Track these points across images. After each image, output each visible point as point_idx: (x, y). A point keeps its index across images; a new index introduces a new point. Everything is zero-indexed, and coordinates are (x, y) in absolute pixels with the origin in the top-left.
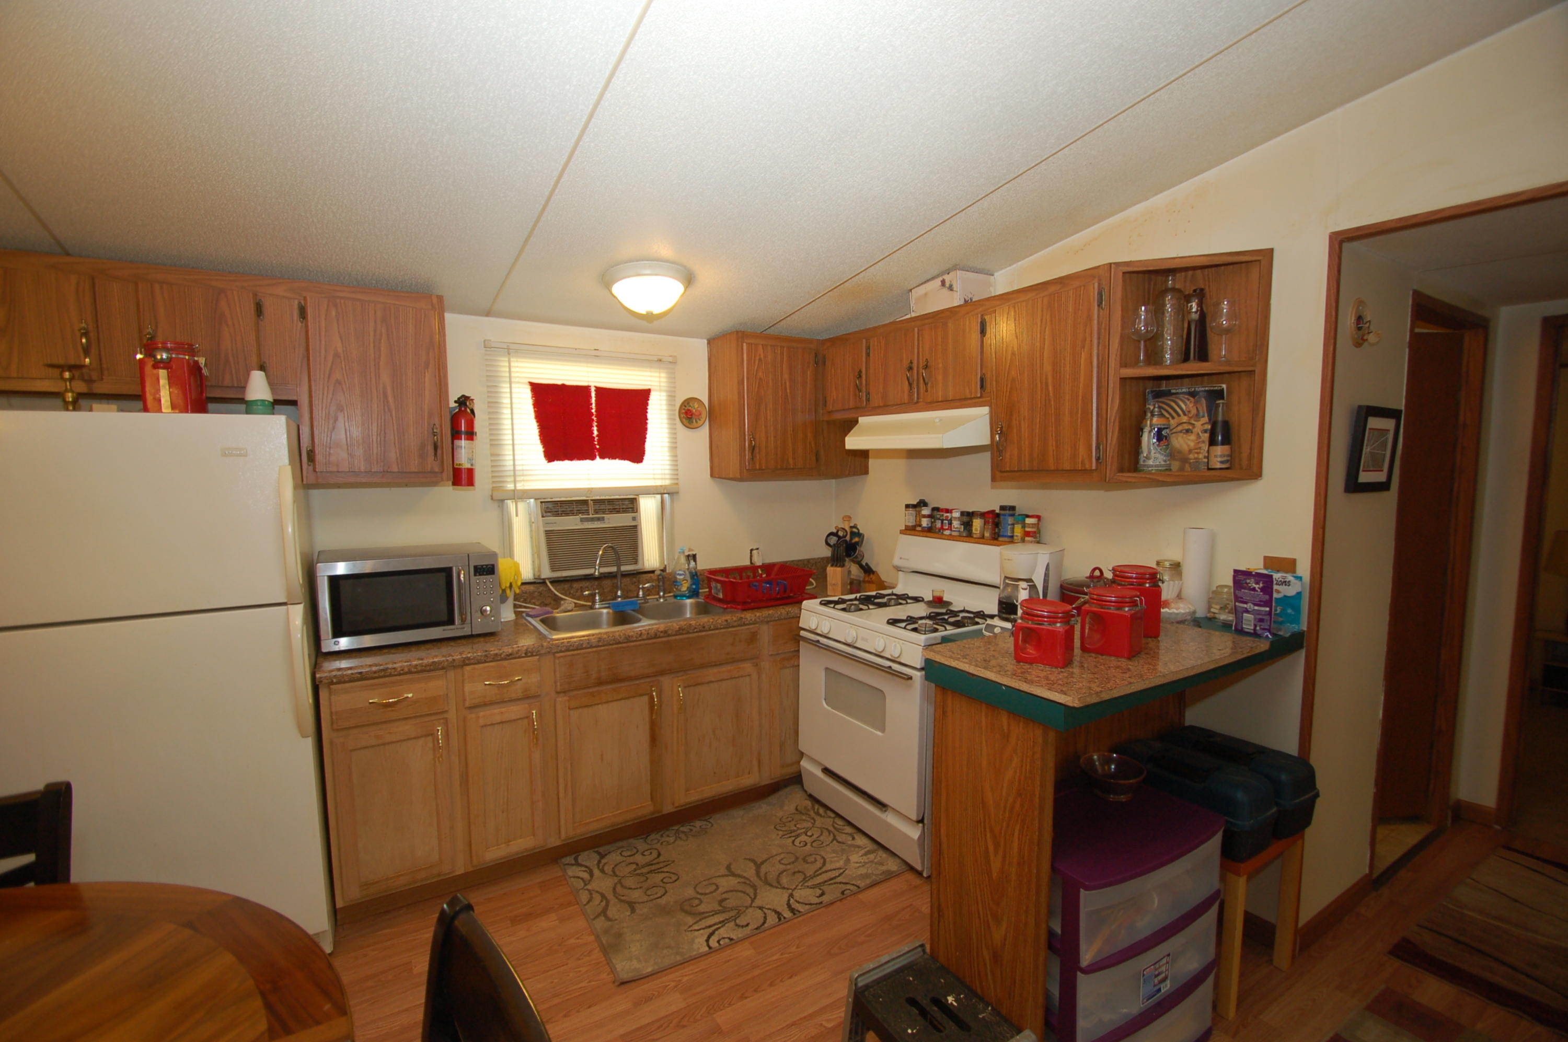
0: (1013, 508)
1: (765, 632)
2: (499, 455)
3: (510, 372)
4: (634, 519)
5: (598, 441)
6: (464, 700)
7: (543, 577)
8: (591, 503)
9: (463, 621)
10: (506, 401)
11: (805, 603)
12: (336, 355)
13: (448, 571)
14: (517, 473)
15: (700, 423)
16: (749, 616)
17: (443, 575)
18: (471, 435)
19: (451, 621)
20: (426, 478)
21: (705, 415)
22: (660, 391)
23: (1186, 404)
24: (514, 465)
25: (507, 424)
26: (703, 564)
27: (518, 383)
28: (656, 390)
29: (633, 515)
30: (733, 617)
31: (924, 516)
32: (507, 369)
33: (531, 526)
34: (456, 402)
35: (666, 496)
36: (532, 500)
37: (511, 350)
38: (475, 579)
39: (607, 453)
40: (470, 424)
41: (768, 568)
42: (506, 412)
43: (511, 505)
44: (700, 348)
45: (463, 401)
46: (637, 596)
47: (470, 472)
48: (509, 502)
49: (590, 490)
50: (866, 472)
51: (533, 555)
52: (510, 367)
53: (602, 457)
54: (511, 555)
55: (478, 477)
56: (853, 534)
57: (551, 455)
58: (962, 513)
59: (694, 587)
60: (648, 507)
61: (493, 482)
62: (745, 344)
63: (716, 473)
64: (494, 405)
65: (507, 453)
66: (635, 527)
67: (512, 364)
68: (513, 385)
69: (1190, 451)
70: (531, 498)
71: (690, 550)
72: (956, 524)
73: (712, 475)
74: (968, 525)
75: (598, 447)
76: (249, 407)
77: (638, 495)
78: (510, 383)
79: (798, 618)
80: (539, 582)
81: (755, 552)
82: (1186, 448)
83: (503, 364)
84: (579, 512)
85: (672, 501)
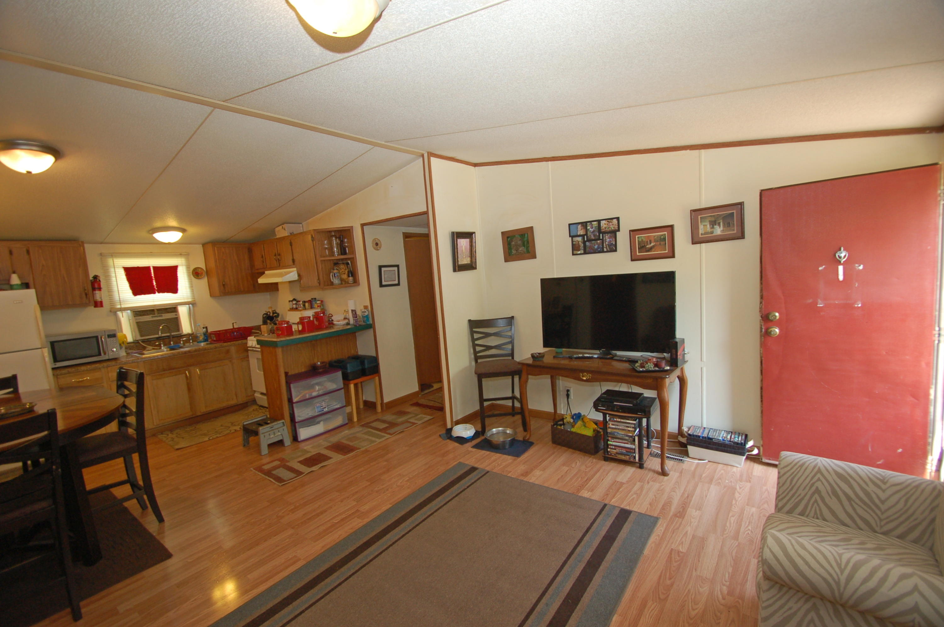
0: (315, 299)
1: (233, 349)
2: (112, 295)
3: (114, 264)
4: (176, 315)
5: (156, 287)
6: (109, 379)
7: (137, 339)
8: (156, 310)
9: (105, 354)
10: (113, 275)
11: (249, 338)
12: (43, 266)
13: (97, 337)
14: (121, 301)
15: (202, 276)
16: (225, 344)
17: (94, 339)
18: (100, 289)
19: (100, 354)
20: (83, 305)
21: (204, 273)
22: (182, 266)
23: (342, 266)
24: (120, 298)
25: (115, 283)
26: (210, 330)
27: (118, 268)
28: (180, 266)
29: (176, 313)
30: (218, 345)
31: (294, 304)
32: (113, 263)
33: (130, 321)
34: (92, 278)
35: (190, 305)
36: (129, 311)
37: (114, 255)
38: (108, 340)
39: (161, 290)
40: (99, 285)
41: (239, 329)
42: (114, 279)
43: (119, 314)
44: (200, 249)
45: (96, 277)
46: (180, 343)
47: (101, 302)
48: (118, 313)
49: (155, 305)
50: (278, 290)
51: (132, 332)
52: (113, 262)
53: (159, 292)
54: (122, 331)
55: (104, 304)
56: (273, 313)
57: (136, 293)
58: (303, 302)
59: (205, 338)
60: (183, 311)
61: (111, 306)
62: (216, 248)
63: (212, 295)
64: (108, 277)
65: (116, 294)
66: (177, 318)
67: (114, 261)
68: (116, 269)
69: (346, 279)
70: (128, 310)
71: (204, 325)
72: (302, 305)
73: (211, 296)
74: (304, 305)
75: (156, 289)
76: (12, 288)
77: (177, 306)
78: (114, 268)
79: (247, 343)
80: (136, 342)
81: (234, 324)
82: (345, 278)
83: (110, 261)
84: (151, 314)
85: (193, 307)
